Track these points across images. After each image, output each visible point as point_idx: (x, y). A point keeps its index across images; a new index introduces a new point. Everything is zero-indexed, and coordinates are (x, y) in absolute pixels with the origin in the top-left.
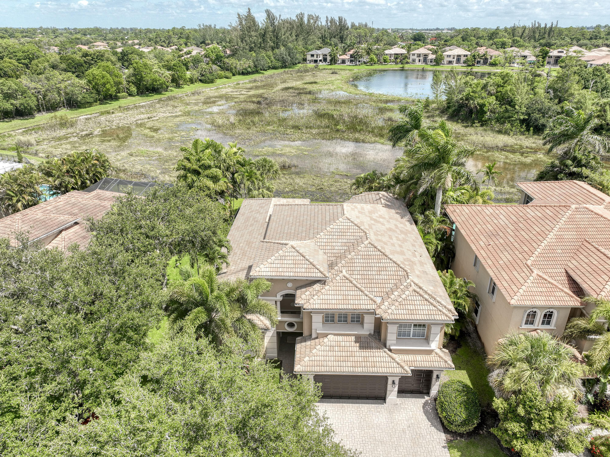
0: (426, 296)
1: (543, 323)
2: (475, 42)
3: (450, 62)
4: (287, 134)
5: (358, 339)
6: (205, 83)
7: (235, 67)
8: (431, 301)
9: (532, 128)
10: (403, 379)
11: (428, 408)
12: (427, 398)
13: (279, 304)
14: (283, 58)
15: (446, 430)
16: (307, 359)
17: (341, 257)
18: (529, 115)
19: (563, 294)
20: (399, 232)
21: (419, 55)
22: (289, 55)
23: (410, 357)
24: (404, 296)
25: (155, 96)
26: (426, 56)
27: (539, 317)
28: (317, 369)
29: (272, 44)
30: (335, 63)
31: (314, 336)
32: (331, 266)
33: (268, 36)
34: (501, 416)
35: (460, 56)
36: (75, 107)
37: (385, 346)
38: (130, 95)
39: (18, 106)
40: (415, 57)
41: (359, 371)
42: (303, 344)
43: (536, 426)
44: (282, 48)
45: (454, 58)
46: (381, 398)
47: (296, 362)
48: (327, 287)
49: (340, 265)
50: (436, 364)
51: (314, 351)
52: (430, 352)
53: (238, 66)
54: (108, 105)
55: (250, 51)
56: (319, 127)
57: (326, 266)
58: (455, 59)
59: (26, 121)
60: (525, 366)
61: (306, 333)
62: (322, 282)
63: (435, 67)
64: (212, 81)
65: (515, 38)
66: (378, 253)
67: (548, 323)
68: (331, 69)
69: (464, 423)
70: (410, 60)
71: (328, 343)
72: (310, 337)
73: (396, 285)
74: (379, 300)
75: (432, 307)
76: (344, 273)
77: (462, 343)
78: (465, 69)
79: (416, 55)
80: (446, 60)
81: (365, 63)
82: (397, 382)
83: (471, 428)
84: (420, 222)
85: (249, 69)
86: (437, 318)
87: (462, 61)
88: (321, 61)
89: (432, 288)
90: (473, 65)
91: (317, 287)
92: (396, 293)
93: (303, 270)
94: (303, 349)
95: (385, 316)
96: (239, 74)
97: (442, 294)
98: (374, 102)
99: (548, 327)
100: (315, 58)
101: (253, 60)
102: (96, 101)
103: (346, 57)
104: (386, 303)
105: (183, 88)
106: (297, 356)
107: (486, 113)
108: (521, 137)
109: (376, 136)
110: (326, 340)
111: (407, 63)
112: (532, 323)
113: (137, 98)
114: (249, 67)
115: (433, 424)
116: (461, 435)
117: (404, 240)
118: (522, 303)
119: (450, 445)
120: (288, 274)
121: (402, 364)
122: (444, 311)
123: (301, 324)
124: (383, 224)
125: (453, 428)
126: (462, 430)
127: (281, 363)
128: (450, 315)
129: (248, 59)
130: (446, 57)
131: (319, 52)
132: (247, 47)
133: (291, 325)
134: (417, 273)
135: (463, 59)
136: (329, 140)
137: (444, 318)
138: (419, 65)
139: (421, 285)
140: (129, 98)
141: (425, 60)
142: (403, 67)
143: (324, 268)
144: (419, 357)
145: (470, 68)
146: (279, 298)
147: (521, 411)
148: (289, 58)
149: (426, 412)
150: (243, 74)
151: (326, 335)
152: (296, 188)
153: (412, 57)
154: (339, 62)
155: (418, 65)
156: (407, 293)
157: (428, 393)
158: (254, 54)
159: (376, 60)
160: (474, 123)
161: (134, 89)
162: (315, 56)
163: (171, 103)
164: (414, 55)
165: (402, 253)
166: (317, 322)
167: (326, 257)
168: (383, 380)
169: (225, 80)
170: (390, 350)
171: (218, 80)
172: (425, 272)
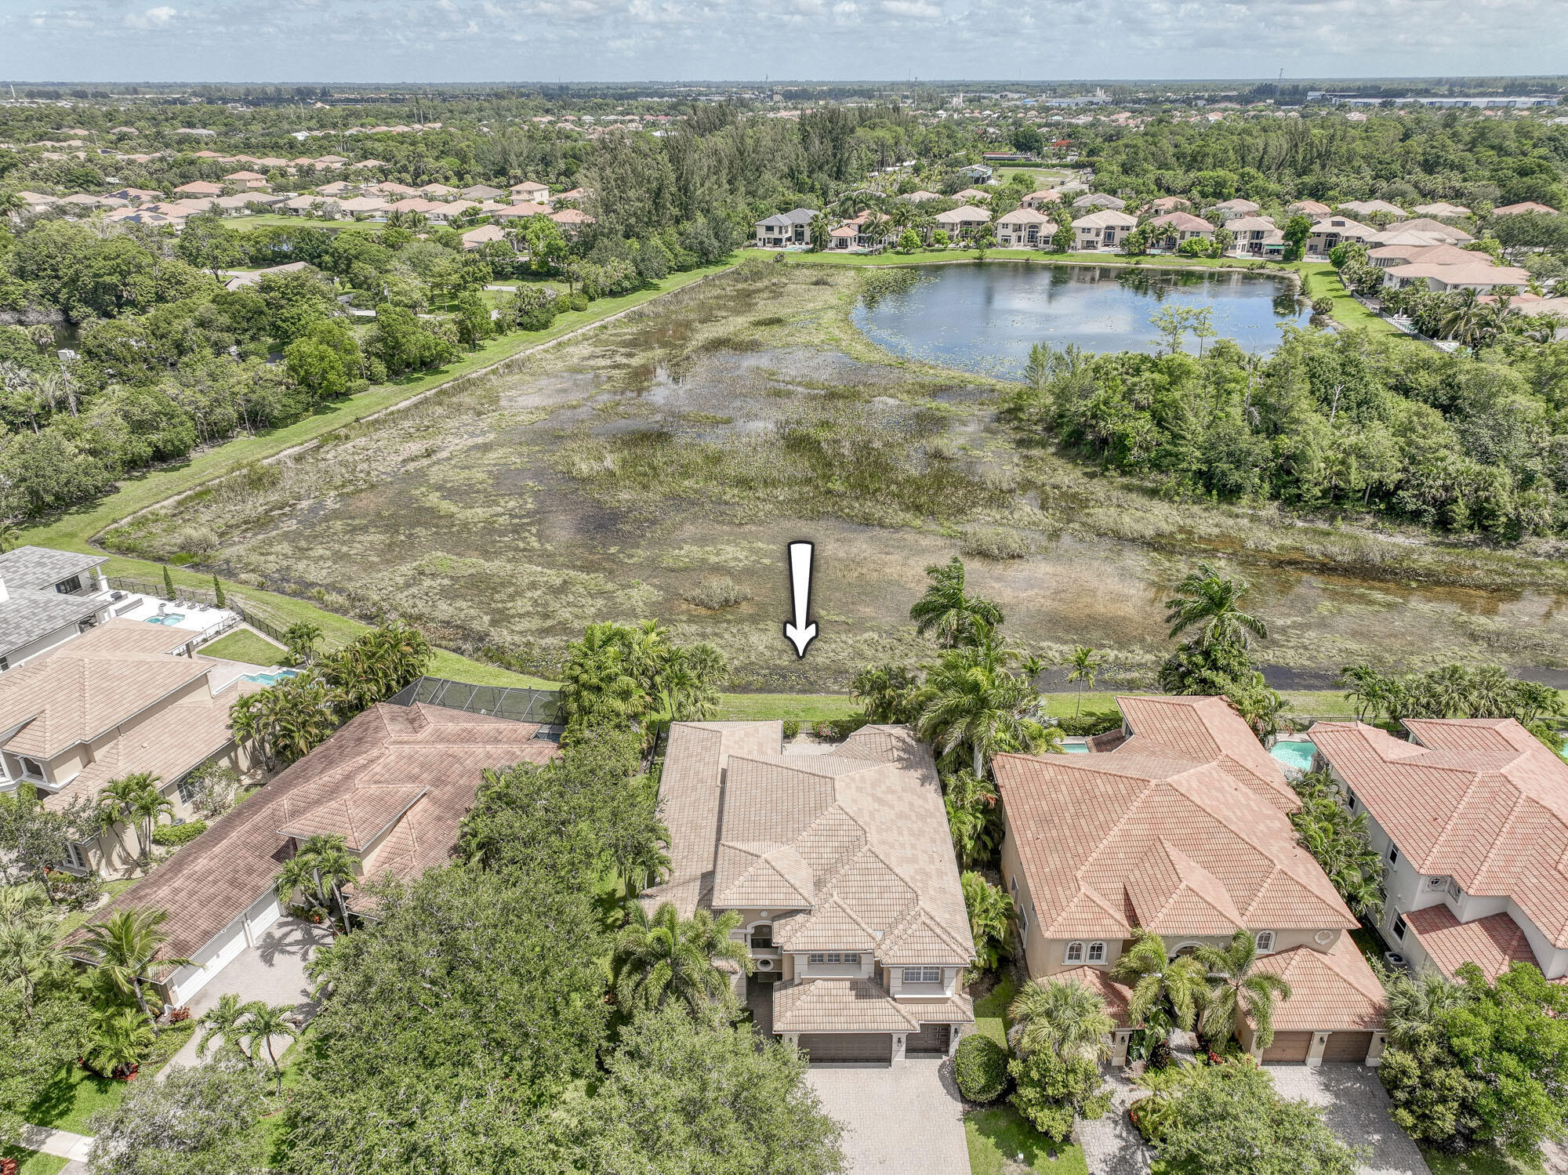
0: (938, 931)
1: (1091, 957)
2: (1153, 178)
3: (1090, 245)
4: (726, 503)
5: (855, 985)
6: (530, 330)
7: (595, 281)
8: (944, 937)
9: (1214, 492)
10: (910, 1037)
11: (945, 1072)
12: (945, 1058)
13: (749, 938)
14: (702, 243)
15: (964, 1099)
16: (789, 1014)
17: (830, 870)
18: (1208, 462)
19: (1112, 921)
20: (914, 818)
21: (1018, 228)
22: (717, 236)
23: (920, 1008)
24: (910, 932)
25: (428, 378)
26: (1034, 228)
27: (1085, 951)
28: (802, 1027)
29: (676, 211)
30: (823, 247)
31: (797, 981)
32: (819, 884)
33: (668, 195)
34: (1018, 1081)
35: (1113, 228)
36: (264, 426)
37: (888, 993)
38: (374, 380)
39: (160, 444)
40: (1009, 231)
41: (855, 1027)
42: (783, 992)
43: (1050, 1091)
44: (701, 220)
45: (1098, 235)
46: (885, 1060)
47: (775, 1019)
48: (813, 919)
49: (829, 885)
50: (952, 1017)
51: (798, 1003)
52: (945, 1001)
53: (601, 280)
54: (330, 416)
55: (627, 237)
56: (791, 482)
57: (811, 886)
58: (1102, 236)
59: (176, 474)
60: (1044, 1021)
61: (786, 976)
62: (808, 912)
63: (1056, 257)
64: (545, 325)
65: (1247, 169)
66: (881, 865)
67: (1099, 957)
68: (813, 266)
69: (983, 1090)
70: (999, 238)
71: (816, 992)
72: (791, 983)
73: (901, 912)
74: (879, 935)
75: (944, 946)
76: (836, 898)
77: (1002, 977)
78: (1122, 263)
79: (1011, 228)
80: (1081, 238)
81: (893, 245)
82: (904, 1040)
83: (993, 1095)
84: (950, 790)
85: (626, 284)
86: (950, 960)
87: (1117, 240)
88: (789, 239)
89: (947, 916)
90: (1143, 253)
91: (800, 918)
92: (901, 927)
93: (782, 896)
94: (784, 1000)
95: (886, 960)
96: (603, 295)
97: (960, 924)
98: (908, 392)
99: (1095, 962)
100: (776, 235)
101: (634, 261)
102: (306, 410)
103: (849, 231)
104: (888, 942)
105: (482, 348)
106: (776, 1009)
107: (1129, 450)
108: (1196, 509)
109: (908, 509)
110: (813, 988)
111: (991, 245)
112: (1078, 957)
113: (389, 388)
114: (626, 277)
115: (948, 1092)
116: (982, 1105)
117: (921, 833)
118: (1059, 936)
119: (966, 1117)
120: (763, 902)
121: (909, 1017)
122: (959, 951)
123: (779, 962)
124: (892, 807)
125: (972, 1097)
126: (983, 1098)
127: (751, 1014)
128: (966, 956)
129: (622, 257)
130: (1079, 233)
131: (785, 219)
132: (621, 228)
133: (765, 963)
134: (932, 892)
135: (1119, 235)
136: (812, 519)
137: (957, 960)
138: (1019, 250)
139: (933, 914)
140: (372, 388)
141: (1032, 238)
142: (980, 258)
143: (807, 890)
144: (931, 1008)
145: (1134, 260)
146: (750, 930)
147: (1035, 1075)
148: (716, 244)
149: (942, 1077)
150: (612, 294)
151: (814, 981)
152: (753, 659)
153: (1001, 232)
154: (833, 245)
155: (1017, 252)
156: (914, 926)
157: (947, 1052)
158: (637, 246)
159: (917, 240)
160: (1107, 469)
161: (380, 368)
162: (776, 230)
163: (466, 399)
164: (1005, 226)
165: (914, 860)
166: (801, 967)
167: (810, 870)
168: (886, 1038)
169: (572, 316)
170: (894, 1000)
171: (558, 316)
172: (943, 890)
